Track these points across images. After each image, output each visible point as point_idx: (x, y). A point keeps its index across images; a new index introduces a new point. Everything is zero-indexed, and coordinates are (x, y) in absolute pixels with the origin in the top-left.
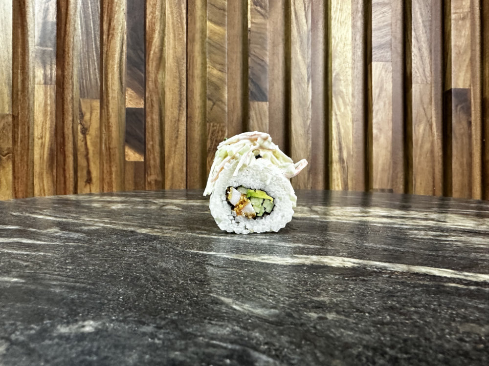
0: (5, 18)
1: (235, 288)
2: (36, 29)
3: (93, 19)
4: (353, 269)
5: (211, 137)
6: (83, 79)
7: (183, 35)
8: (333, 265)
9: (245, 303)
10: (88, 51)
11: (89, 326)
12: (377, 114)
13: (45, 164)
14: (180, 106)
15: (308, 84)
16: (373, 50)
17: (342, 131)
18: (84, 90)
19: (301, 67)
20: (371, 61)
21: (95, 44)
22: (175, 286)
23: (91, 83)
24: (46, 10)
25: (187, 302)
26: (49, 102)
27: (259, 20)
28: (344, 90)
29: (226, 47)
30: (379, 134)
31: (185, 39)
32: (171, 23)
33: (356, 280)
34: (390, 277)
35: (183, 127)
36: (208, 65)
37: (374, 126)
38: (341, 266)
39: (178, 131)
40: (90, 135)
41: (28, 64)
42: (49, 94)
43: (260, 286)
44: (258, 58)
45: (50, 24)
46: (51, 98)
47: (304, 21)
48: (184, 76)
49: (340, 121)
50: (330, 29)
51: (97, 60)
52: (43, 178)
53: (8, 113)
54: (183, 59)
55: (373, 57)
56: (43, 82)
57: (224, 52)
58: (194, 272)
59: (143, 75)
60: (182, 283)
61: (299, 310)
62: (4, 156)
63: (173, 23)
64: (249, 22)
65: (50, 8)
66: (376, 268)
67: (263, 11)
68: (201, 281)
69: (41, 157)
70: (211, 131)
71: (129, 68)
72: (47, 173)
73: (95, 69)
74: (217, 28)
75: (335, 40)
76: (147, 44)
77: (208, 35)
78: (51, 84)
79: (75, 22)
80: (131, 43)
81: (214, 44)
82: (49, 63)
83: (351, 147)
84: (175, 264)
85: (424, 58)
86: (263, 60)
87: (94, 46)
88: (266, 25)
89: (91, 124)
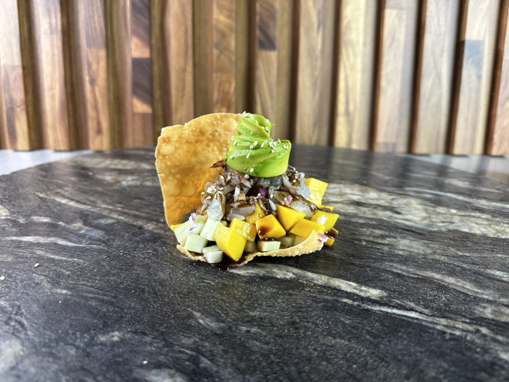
4: (290, 280)
5: (219, 88)
11: (116, 336)
14: (187, 56)
15: (318, 33)
17: (350, 83)
18: (90, 40)
19: (311, 14)
20: (385, 8)
22: (167, 300)
23: (96, 32)
25: (173, 316)
26: (56, 52)
28: (354, 40)
33: (285, 294)
34: (309, 291)
35: (189, 78)
36: (215, 11)
38: (283, 277)
39: (185, 82)
40: (99, 86)
42: (55, 44)
43: (221, 300)
44: (267, 4)
46: (57, 48)
48: (190, 24)
51: (101, 7)
52: (57, 129)
53: (18, 64)
55: (387, 4)
56: (49, 31)
58: (182, 284)
59: (148, 22)
60: (172, 297)
62: (19, 107)
66: (306, 281)
68: (184, 295)
69: (54, 108)
70: (218, 82)
71: (133, 15)
72: (60, 123)
73: (100, 17)
78: (57, 34)
82: (54, 11)
83: (358, 100)
84: (170, 274)
85: (439, 7)
86: (272, 7)
89: (98, 73)
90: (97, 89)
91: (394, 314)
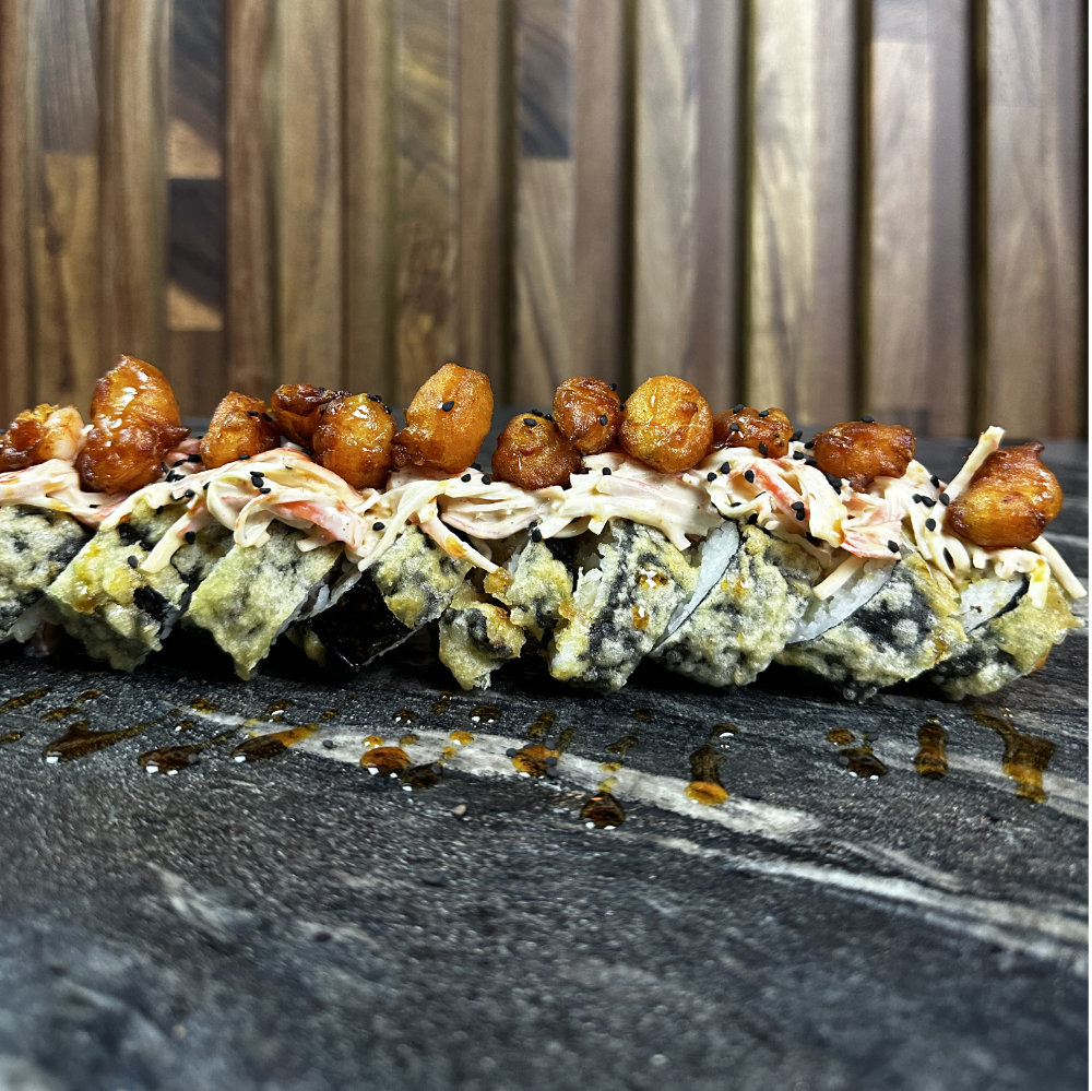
5: (412, 263)
15: (686, 109)
17: (782, 243)
18: (54, 131)
19: (666, 60)
23: (73, 110)
28: (789, 126)
36: (402, 56)
44: (543, 32)
49: (775, 215)
51: (92, 43)
55: (878, 28)
83: (807, 288)
85: (1022, 30)
86: (555, 41)
87: (82, 6)
90: (66, 263)
91: (833, 886)
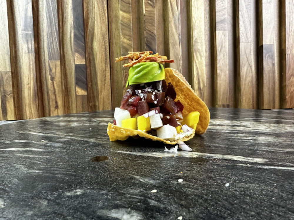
0: (3, 16)
1: (141, 171)
2: (21, 21)
3: (53, 13)
4: (197, 158)
5: (125, 79)
6: (50, 49)
7: (106, 20)
8: (187, 157)
9: (145, 178)
10: (51, 32)
11: (79, 192)
12: (219, 62)
13: (31, 99)
14: (106, 62)
15: (179, 46)
16: (217, 24)
17: (200, 72)
18: (50, 55)
19: (175, 36)
20: (215, 30)
21: (55, 28)
22: (113, 171)
23: (54, 51)
24: (26, 10)
25: (119, 179)
26: (31, 63)
27: (150, 9)
28: (200, 48)
29: (132, 26)
30: (221, 73)
31: (107, 22)
32: (98, 13)
33: (197, 164)
34: (213, 162)
35: (108, 74)
36: (121, 37)
37: (218, 68)
38: (191, 157)
39: (105, 76)
40: (56, 81)
41: (18, 42)
42: (31, 58)
43: (152, 169)
44: (150, 31)
45: (29, 18)
46: (32, 61)
47: (176, 8)
48: (108, 44)
49: (198, 66)
50: (192, 12)
51: (57, 37)
52: (31, 107)
53: (9, 70)
54: (106, 34)
55: (217, 28)
56: (27, 52)
57: (130, 29)
58: (121, 163)
59: (84, 45)
60: (116, 169)
61: (169, 180)
62: (8, 95)
63: (99, 13)
64: (144, 10)
65: (29, 8)
66: (208, 157)
67: (151, 3)
68: (125, 168)
69: (29, 95)
70: (124, 75)
71: (75, 41)
72: (33, 103)
73: (56, 43)
74: (125, 15)
75: (194, 19)
76: (85, 26)
77: (120, 19)
78: (32, 53)
79: (43, 15)
80: (76, 27)
81: (124, 24)
82: (30, 40)
83: (205, 81)
84: (111, 159)
85: (246, 27)
86: (153, 33)
87: (55, 29)
88: (154, 11)
89: (56, 74)
